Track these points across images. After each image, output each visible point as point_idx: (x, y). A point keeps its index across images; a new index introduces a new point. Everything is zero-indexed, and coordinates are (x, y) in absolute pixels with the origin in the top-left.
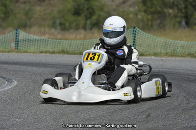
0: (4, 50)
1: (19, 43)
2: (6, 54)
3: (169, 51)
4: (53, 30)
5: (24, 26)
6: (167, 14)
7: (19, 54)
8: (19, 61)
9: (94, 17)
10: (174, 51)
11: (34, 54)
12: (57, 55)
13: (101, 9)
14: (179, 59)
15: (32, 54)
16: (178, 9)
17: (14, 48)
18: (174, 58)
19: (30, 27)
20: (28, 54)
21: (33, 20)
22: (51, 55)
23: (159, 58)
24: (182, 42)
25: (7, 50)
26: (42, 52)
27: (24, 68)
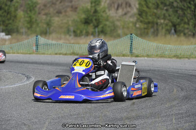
0: (26, 52)
1: (39, 46)
2: (28, 56)
3: (159, 53)
4: (68, 36)
5: (44, 33)
6: (159, 24)
7: (39, 55)
8: (37, 61)
9: (101, 26)
10: (163, 53)
11: (50, 55)
12: (69, 56)
13: (107, 20)
14: (166, 59)
15: (48, 55)
16: (168, 20)
17: (35, 50)
18: (162, 59)
19: (50, 33)
20: (46, 55)
21: (52, 28)
22: (64, 56)
23: (151, 59)
24: (169, 46)
25: (29, 52)
26: (56, 54)
27: (41, 67)
